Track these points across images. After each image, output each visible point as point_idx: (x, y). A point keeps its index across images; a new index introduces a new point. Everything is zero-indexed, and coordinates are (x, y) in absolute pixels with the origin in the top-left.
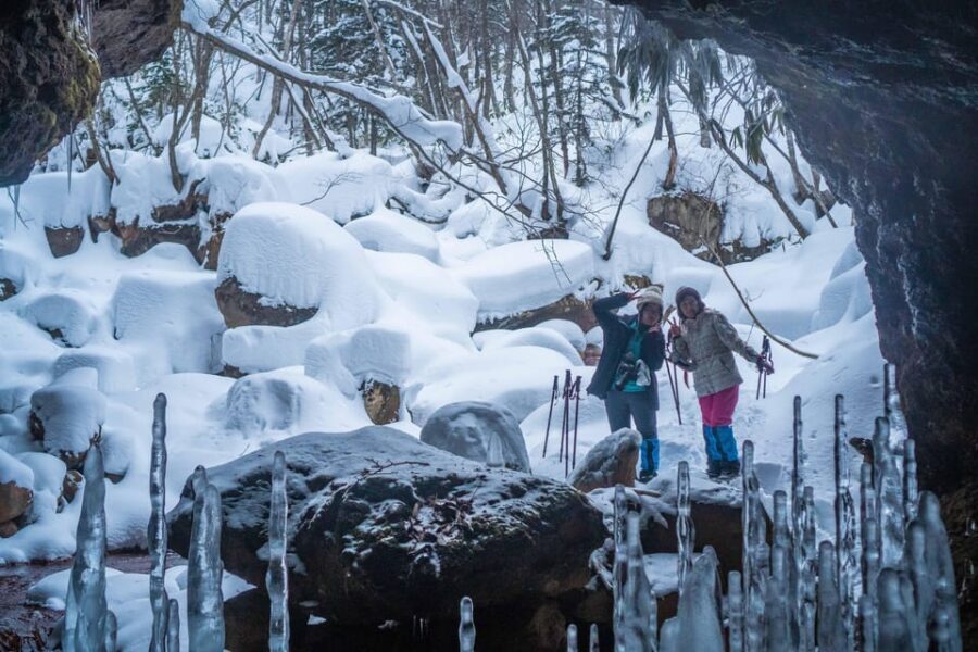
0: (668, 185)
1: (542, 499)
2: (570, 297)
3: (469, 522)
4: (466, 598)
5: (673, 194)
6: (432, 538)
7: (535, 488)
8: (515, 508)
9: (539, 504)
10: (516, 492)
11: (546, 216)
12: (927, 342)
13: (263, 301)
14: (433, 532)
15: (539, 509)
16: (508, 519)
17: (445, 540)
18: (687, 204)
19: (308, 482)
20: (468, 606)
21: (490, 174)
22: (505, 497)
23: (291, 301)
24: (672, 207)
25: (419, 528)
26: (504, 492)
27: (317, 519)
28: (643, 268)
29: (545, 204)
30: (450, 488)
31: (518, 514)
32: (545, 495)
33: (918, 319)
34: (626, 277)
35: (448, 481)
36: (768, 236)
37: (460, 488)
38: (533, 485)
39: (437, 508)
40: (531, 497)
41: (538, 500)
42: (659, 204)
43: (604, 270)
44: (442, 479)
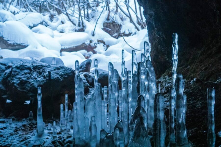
0: (108, 19)
1: (64, 71)
2: (84, 43)
3: (45, 75)
4: (39, 87)
5: (109, 22)
6: (36, 79)
7: (63, 68)
8: (57, 72)
9: (63, 72)
10: (58, 69)
11: (79, 26)
12: (159, 37)
13: (9, 42)
14: (36, 77)
15: (63, 73)
16: (55, 75)
17: (39, 79)
18: (112, 24)
19: (5, 67)
20: (40, 89)
21: (66, 15)
22: (55, 70)
23: (16, 42)
24: (109, 24)
25: (32, 76)
26: (54, 68)
27: (7, 75)
28: (102, 38)
29: (79, 23)
30: (42, 68)
31: (58, 74)
32: (65, 70)
33: (157, 31)
34: (98, 40)
35: (41, 66)
36: (130, 32)
37: (44, 68)
38: (62, 68)
39: (37, 72)
40: (61, 70)
41: (63, 71)
42: (106, 24)
43: (93, 38)
44: (39, 66)
